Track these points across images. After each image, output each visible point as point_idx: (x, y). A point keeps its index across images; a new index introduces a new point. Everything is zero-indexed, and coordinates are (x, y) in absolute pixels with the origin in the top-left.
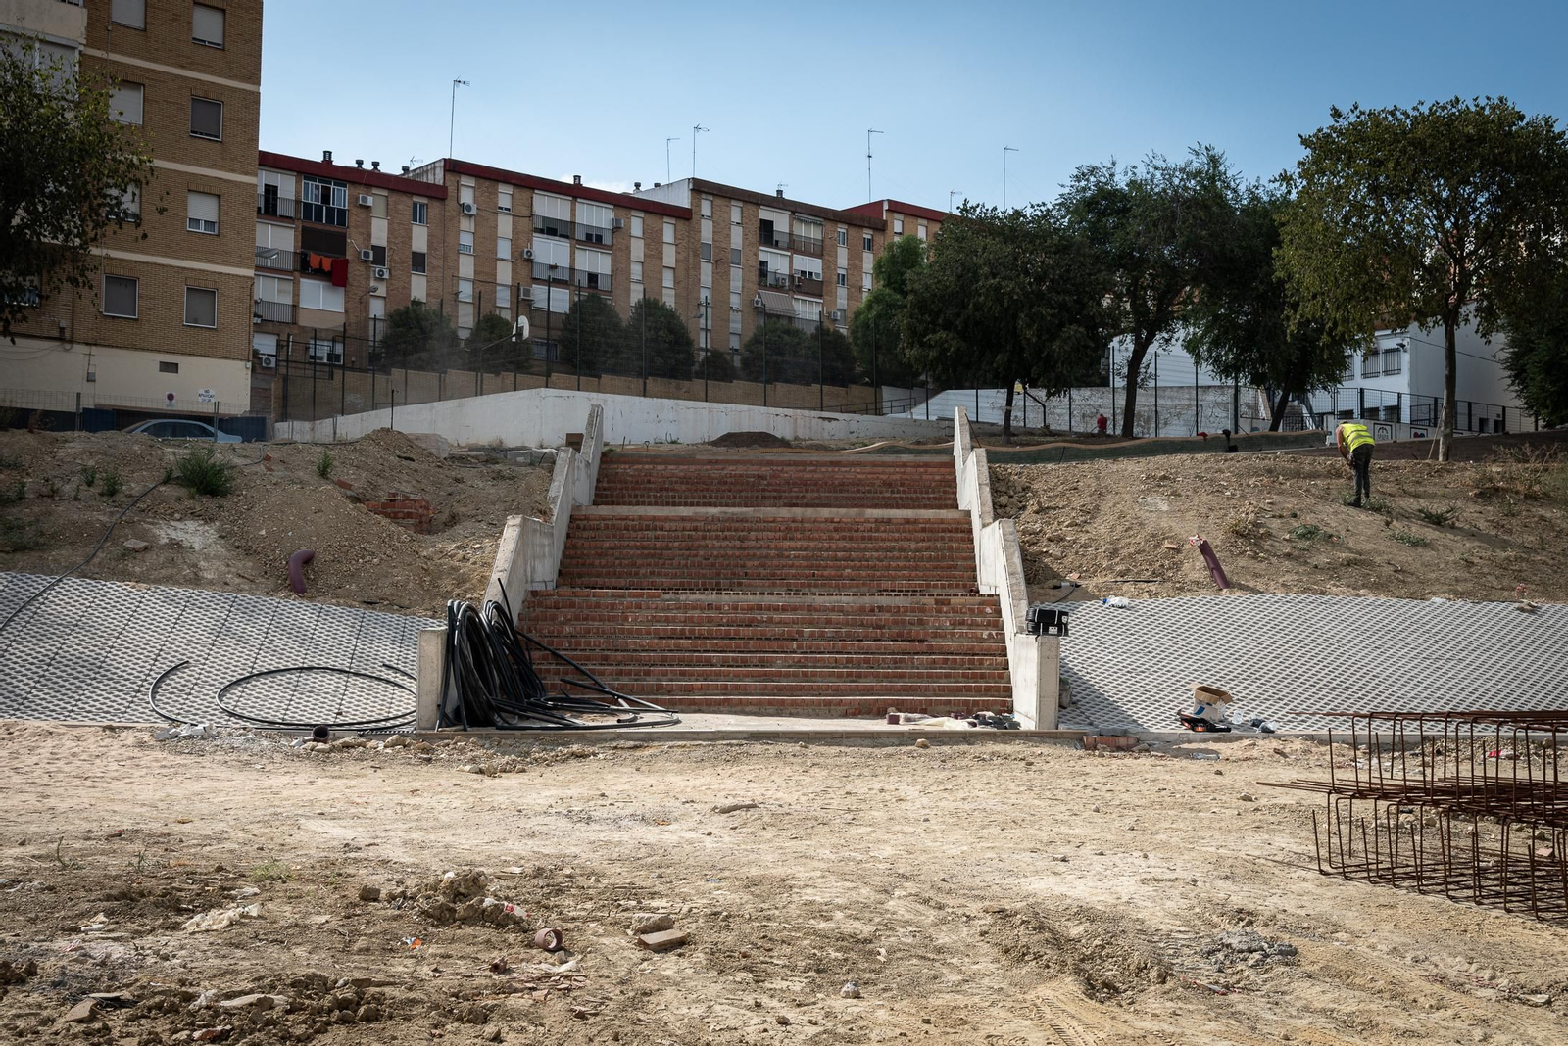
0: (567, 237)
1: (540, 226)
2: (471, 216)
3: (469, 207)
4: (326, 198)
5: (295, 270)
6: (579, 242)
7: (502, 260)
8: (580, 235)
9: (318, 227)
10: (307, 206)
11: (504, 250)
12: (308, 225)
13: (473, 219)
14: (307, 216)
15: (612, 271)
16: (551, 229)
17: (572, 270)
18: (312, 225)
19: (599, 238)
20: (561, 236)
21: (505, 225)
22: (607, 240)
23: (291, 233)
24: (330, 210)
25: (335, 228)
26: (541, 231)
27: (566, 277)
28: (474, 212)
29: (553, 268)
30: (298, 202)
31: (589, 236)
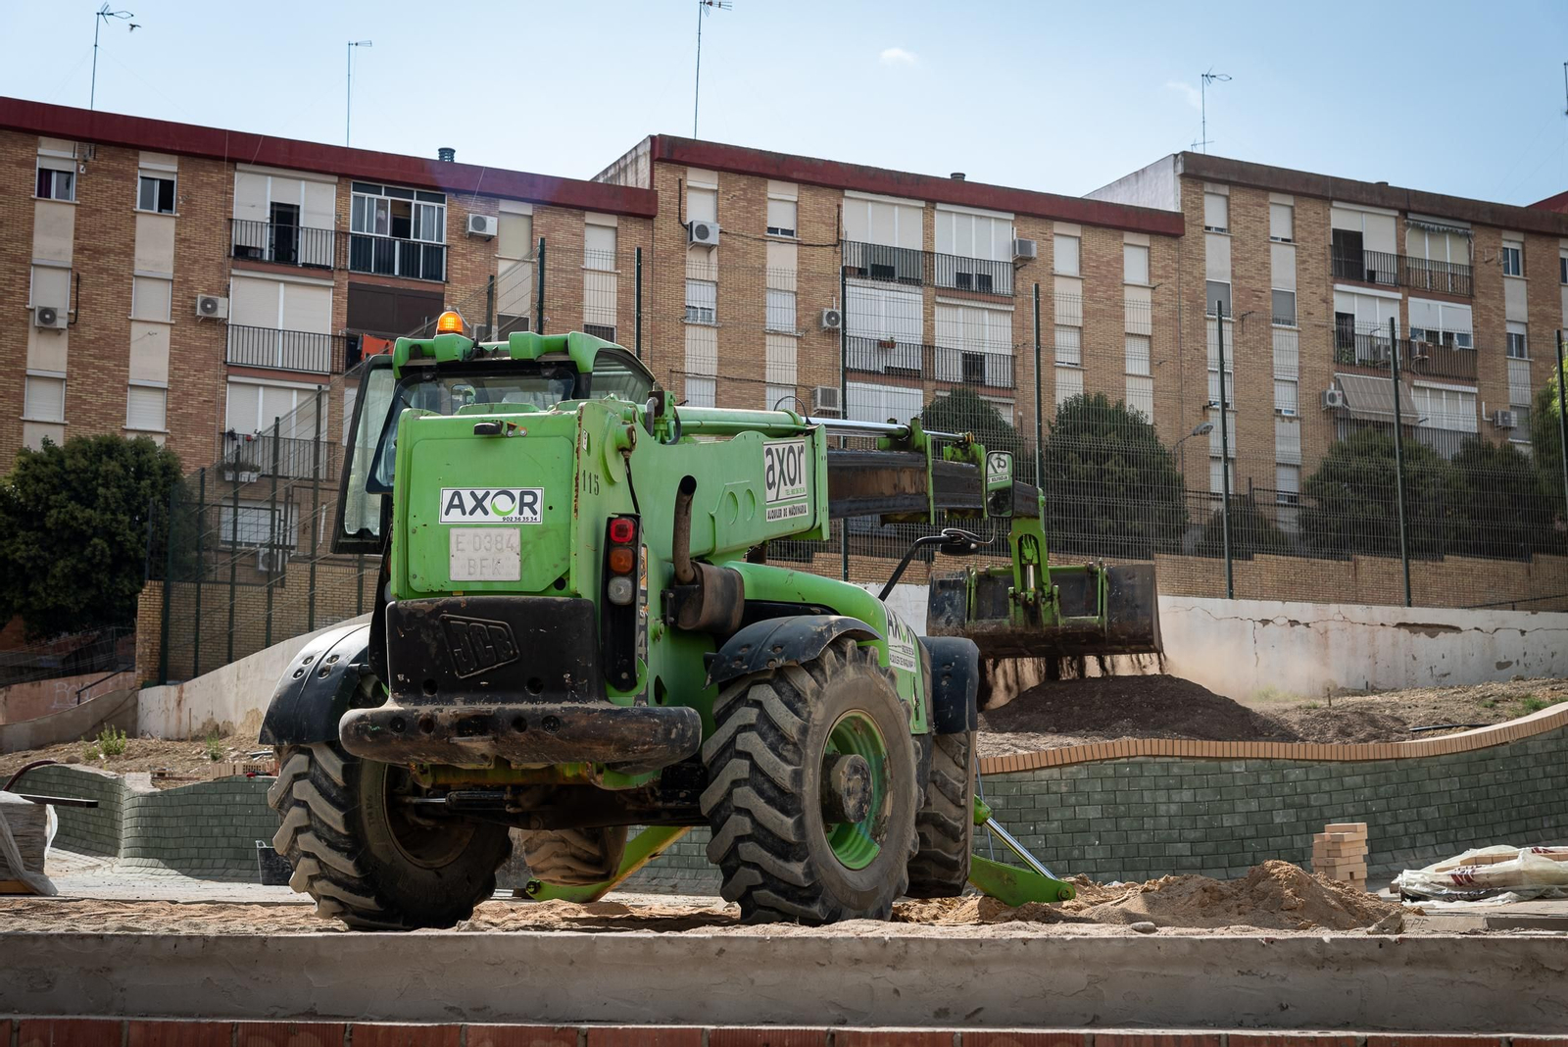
0: (917, 282)
1: (855, 260)
2: (709, 248)
3: (703, 231)
4: (401, 227)
5: (333, 373)
6: (943, 291)
7: (777, 333)
8: (945, 277)
9: (384, 282)
10: (361, 244)
11: (781, 312)
12: (363, 279)
13: (714, 253)
14: (360, 260)
15: (1016, 348)
16: (882, 268)
17: (928, 348)
18: (371, 278)
19: (986, 281)
20: (904, 280)
21: (782, 260)
22: (1002, 284)
23: (327, 297)
24: (410, 251)
25: (420, 284)
26: (861, 273)
27: (916, 363)
28: (713, 239)
29: (886, 346)
30: (341, 234)
31: (963, 279)
